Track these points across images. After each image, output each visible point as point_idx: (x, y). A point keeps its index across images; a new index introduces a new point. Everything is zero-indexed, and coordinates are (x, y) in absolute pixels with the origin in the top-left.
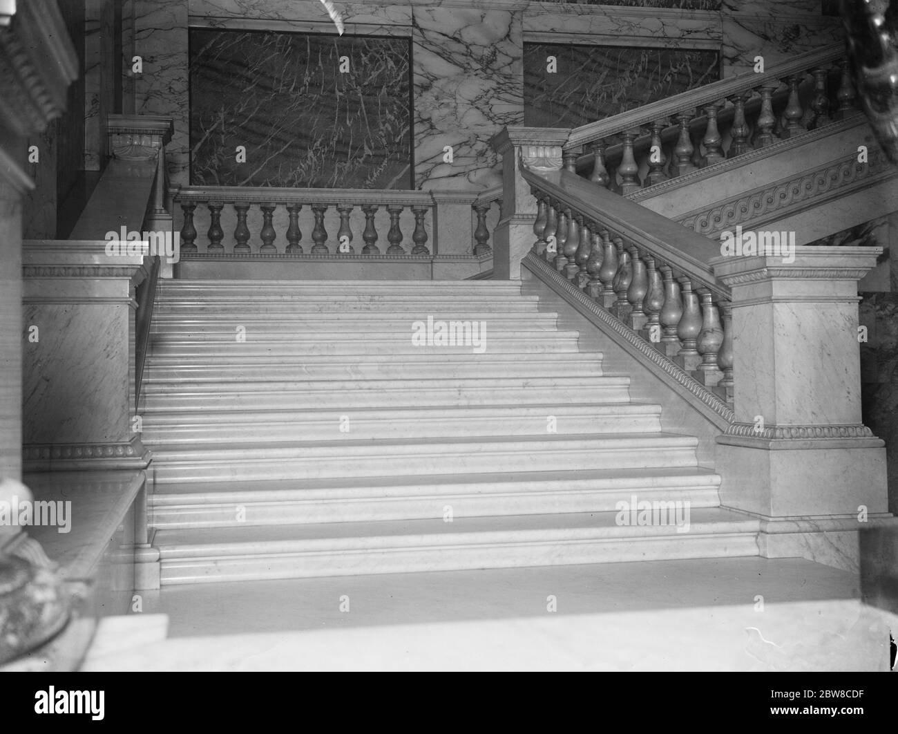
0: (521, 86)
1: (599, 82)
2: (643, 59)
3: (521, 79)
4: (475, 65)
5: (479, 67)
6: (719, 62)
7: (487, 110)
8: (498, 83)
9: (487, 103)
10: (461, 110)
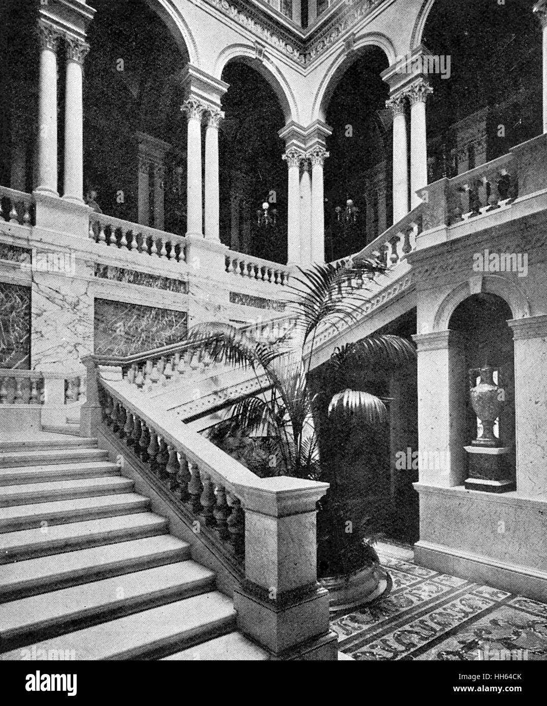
0: (93, 319)
1: (132, 321)
2: (153, 312)
3: (93, 316)
4: (67, 306)
5: (69, 307)
6: (187, 317)
7: (73, 329)
8: (80, 317)
9: (74, 326)
10: (59, 328)
